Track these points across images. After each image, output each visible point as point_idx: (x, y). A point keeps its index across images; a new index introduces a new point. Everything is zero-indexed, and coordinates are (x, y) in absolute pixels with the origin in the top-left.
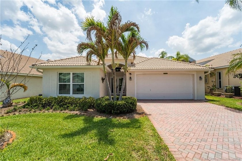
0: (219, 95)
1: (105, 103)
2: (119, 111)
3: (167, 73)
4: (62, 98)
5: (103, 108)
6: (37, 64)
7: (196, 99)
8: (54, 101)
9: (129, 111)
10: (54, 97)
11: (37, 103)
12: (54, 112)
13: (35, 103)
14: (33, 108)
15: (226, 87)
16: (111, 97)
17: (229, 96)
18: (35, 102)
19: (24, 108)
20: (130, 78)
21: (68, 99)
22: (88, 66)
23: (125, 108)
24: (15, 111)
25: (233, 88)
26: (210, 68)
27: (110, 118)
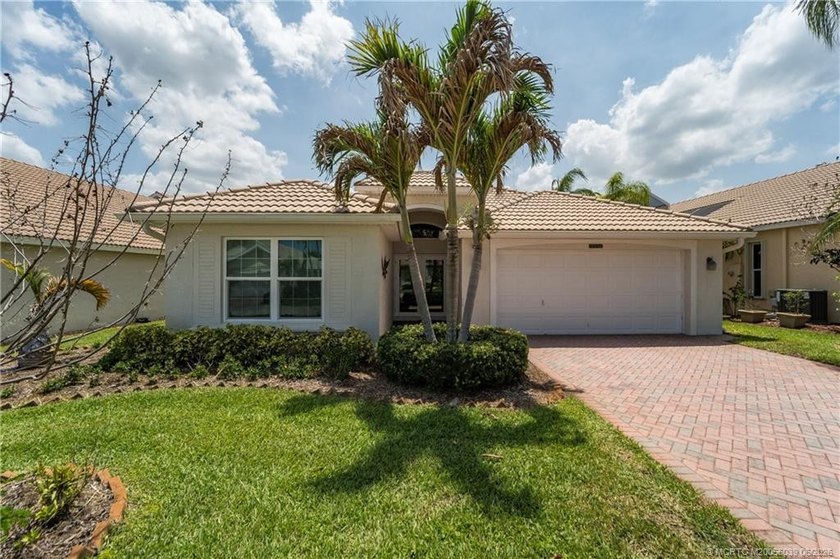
0: (758, 320)
1: (428, 353)
2: (480, 379)
3: (600, 246)
4: (246, 333)
5: (420, 368)
6: (147, 206)
7: (693, 332)
8: (218, 344)
9: (510, 379)
10: (216, 328)
11: (150, 350)
12: (228, 385)
13: (144, 351)
14: (146, 370)
15: (782, 292)
16: (433, 326)
17: (792, 322)
18: (142, 346)
19: (106, 369)
21: (268, 336)
22: (341, 218)
23: (499, 369)
24: (75, 384)
25: (807, 296)
26: (742, 228)
27: (451, 404)
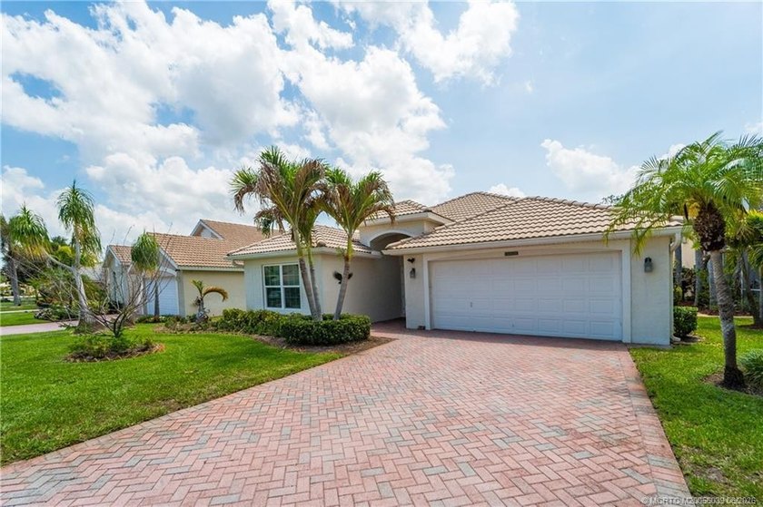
3: (516, 253)
20: (414, 270)
